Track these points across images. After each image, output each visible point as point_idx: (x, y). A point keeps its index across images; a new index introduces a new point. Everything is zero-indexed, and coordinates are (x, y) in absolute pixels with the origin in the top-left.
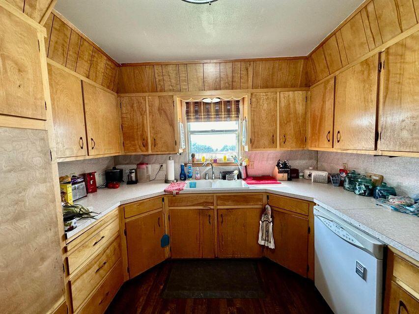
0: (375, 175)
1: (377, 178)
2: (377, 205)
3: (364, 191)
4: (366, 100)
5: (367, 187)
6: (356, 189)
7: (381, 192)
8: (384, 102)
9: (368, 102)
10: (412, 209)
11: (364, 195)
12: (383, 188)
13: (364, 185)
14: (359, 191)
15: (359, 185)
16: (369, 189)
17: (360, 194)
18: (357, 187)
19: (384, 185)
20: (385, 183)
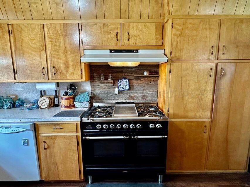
0: (13, 95)
1: (14, 97)
2: (20, 110)
3: (9, 105)
4: (4, 50)
5: (10, 103)
6: (4, 106)
7: (19, 104)
8: (16, 54)
9: (5, 51)
10: (35, 107)
11: (10, 108)
12: (19, 101)
13: (9, 102)
14: (6, 107)
15: (5, 103)
16: (12, 104)
17: (7, 108)
18: (5, 104)
19: (20, 99)
20: (20, 98)
